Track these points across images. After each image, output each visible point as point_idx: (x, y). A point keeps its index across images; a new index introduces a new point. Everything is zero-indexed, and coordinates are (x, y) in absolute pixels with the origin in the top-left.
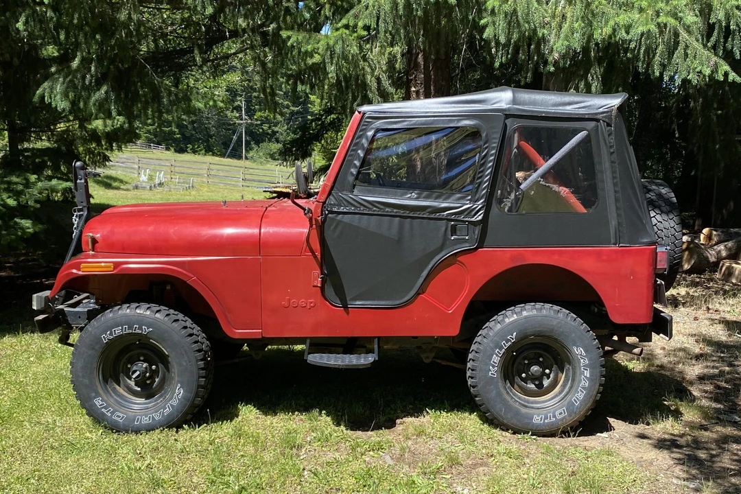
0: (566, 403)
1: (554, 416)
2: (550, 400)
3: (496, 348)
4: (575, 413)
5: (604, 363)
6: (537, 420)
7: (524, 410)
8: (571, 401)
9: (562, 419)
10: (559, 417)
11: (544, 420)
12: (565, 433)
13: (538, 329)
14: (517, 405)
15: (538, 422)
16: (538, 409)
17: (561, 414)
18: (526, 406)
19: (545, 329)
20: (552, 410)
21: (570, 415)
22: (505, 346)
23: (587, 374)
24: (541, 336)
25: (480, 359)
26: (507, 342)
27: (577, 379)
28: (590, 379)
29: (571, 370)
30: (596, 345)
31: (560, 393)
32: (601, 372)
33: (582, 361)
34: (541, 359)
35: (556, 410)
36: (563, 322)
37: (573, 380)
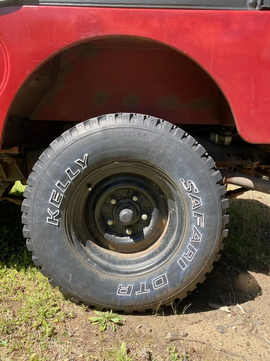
0: (168, 265)
1: (150, 286)
2: (145, 259)
3: (56, 178)
4: (182, 282)
5: (227, 206)
6: (123, 292)
7: (104, 276)
8: (175, 264)
9: (161, 291)
10: (157, 288)
11: (134, 292)
12: (166, 310)
13: (124, 150)
14: (94, 268)
15: (125, 294)
16: (126, 273)
17: (159, 282)
18: (108, 270)
19: (135, 150)
20: (147, 277)
21: (173, 284)
22: (72, 176)
23: (201, 222)
24: (131, 162)
25: (32, 197)
26: (74, 169)
27: (186, 229)
28: (206, 231)
29: (177, 216)
30: (216, 177)
31: (161, 249)
32: (223, 220)
33: (193, 201)
34: (135, 199)
35: (152, 277)
36: (164, 138)
37: (180, 231)
